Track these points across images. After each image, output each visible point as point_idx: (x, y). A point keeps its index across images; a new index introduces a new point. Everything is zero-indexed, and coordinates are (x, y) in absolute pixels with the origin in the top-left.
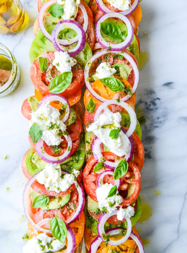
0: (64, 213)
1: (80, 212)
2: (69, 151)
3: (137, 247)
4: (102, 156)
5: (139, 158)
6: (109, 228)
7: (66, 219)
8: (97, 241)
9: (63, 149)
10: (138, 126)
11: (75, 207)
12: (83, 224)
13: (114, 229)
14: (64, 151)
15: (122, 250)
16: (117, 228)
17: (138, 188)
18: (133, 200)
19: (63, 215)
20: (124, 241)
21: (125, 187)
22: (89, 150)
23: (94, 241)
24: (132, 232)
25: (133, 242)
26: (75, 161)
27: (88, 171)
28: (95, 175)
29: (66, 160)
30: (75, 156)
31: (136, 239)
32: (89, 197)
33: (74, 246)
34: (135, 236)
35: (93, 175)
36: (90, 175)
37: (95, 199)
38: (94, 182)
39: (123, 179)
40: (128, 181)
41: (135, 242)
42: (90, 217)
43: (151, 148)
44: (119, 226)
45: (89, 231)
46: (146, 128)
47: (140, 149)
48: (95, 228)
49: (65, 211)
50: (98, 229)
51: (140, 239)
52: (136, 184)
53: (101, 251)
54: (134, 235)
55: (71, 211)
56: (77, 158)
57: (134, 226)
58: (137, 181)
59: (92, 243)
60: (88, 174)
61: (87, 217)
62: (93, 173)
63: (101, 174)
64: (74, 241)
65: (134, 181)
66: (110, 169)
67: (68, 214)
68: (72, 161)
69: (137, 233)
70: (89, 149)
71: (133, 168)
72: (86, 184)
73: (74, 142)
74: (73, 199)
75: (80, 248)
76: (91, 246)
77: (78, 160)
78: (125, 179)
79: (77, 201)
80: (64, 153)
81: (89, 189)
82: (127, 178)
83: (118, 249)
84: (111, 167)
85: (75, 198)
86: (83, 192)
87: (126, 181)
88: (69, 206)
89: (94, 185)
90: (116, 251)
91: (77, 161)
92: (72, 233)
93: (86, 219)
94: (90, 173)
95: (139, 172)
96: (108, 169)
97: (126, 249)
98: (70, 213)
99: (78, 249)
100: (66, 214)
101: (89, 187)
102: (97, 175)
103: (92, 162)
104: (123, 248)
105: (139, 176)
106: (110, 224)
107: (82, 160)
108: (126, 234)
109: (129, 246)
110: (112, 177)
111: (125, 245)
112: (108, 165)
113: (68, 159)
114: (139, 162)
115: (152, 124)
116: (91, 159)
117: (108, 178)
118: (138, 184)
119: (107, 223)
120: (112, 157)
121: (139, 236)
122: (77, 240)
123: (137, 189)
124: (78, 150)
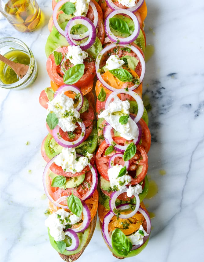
0: (80, 191)
1: (94, 190)
2: (82, 136)
3: (145, 220)
4: (112, 140)
5: (146, 142)
6: (120, 204)
7: (82, 197)
8: (110, 215)
9: (78, 134)
10: (145, 113)
11: (90, 186)
12: (97, 201)
13: (124, 205)
14: (78, 136)
15: (132, 223)
16: (127, 204)
17: (145, 169)
18: (141, 179)
19: (79, 193)
20: (133, 215)
21: (133, 167)
22: (100, 135)
23: (107, 215)
24: (140, 207)
25: (141, 216)
26: (89, 145)
27: (101, 154)
28: (106, 158)
29: (81, 144)
30: (88, 141)
31: (144, 213)
32: (101, 177)
33: (89, 220)
34: (143, 210)
35: (105, 157)
36: (102, 158)
37: (107, 179)
38: (106, 164)
39: (132, 161)
40: (137, 163)
41: (143, 216)
42: (103, 195)
43: (157, 132)
44: (129, 202)
45: (102, 207)
46: (152, 115)
47: (147, 134)
48: (108, 204)
49: (80, 189)
50: (110, 205)
51: (147, 213)
52: (144, 165)
53: (113, 224)
54: (141, 210)
55: (85, 190)
56: (90, 142)
57: (142, 202)
58: (144, 162)
59: (105, 217)
60: (100, 156)
61: (100, 195)
62: (104, 156)
63: (112, 156)
64: (89, 215)
65: (142, 162)
66: (120, 152)
67: (83, 192)
68: (86, 145)
69: (144, 208)
71: (141, 151)
72: (99, 166)
73: (87, 128)
74: (88, 179)
75: (95, 221)
76: (104, 219)
78: (133, 161)
79: (91, 181)
80: (78, 138)
81: (101, 170)
82: (135, 160)
83: (128, 222)
84: (121, 150)
85: (89, 178)
86: (96, 172)
87: (134, 162)
88: (84, 185)
89: (106, 166)
90: (126, 223)
91: (91, 145)
92: (87, 209)
93: (99, 197)
94: (102, 155)
95: (146, 154)
96: (118, 152)
97: (135, 221)
98: (85, 192)
99: (93, 222)
100: (82, 192)
101: (102, 168)
102: (108, 158)
103: (104, 146)
104: (133, 220)
105: (146, 158)
106: (121, 201)
107: (95, 144)
108: (135, 208)
109: (138, 219)
110: (122, 159)
111: (134, 218)
112: (118, 148)
113: (82, 144)
114: (146, 145)
115: (157, 112)
116: (103, 143)
117: (119, 160)
118: (145, 165)
119: (118, 199)
120: (122, 141)
121: (147, 210)
122: (92, 215)
123: (144, 170)
124: (91, 135)
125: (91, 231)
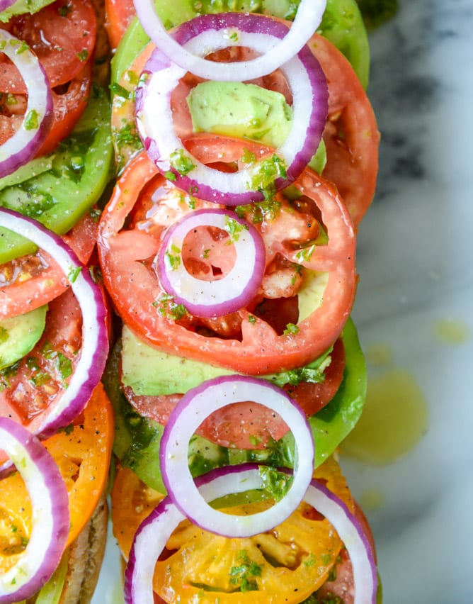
0: (18, 396)
1: (88, 386)
2: (30, 127)
3: (343, 555)
4: (177, 145)
5: (356, 164)
7: (27, 420)
9: (9, 116)
11: (68, 368)
12: (103, 440)
14: (10, 124)
15: (274, 562)
17: (339, 289)
19: (15, 404)
22: (125, 126)
23: (149, 520)
25: (326, 532)
26: (67, 173)
27: (122, 215)
28: (150, 234)
29: (22, 169)
30: (67, 155)
31: (338, 519)
32: (128, 333)
33: (61, 532)
35: (144, 231)
36: (127, 234)
37: (148, 334)
38: (148, 263)
39: (274, 248)
40: (298, 258)
41: (335, 531)
46: (399, 38)
47: (360, 123)
48: (156, 464)
49: (20, 386)
51: (358, 517)
52: (333, 269)
53: (182, 565)
55: (47, 389)
56: (76, 162)
57: (329, 462)
58: (336, 258)
59: (139, 531)
60: (121, 226)
61: (121, 420)
62: (141, 226)
63: (178, 224)
65: (325, 257)
66: (216, 206)
67: (36, 400)
68: (54, 173)
70: (124, 120)
71: (319, 200)
72: (112, 271)
73: (58, 90)
74: (59, 338)
76: (135, 541)
77: (82, 169)
78: (281, 247)
79: (77, 344)
80: (11, 133)
81: (123, 291)
82: (291, 246)
83: (257, 557)
84: (218, 194)
85: (67, 332)
86: (98, 299)
87: (286, 256)
88: (40, 368)
89: (147, 274)
90: (247, 562)
91: (76, 175)
92: (53, 480)
94: (129, 224)
95: (344, 216)
96: (206, 205)
97: (292, 559)
98: (44, 398)
99: (79, 552)
100: (28, 399)
101: (125, 282)
102: (158, 234)
103: (142, 174)
104: (281, 553)
105: (347, 233)
106: (224, 450)
107: (100, 168)
109: (307, 548)
110: (226, 240)
111: (288, 543)
112: (206, 184)
113: (29, 165)
114: (353, 179)
115: (427, 24)
116: (136, 164)
117: (207, 242)
118: (340, 270)
121: (356, 506)
122: (77, 516)
123: (334, 293)
124: (79, 129)
125: (67, 594)
